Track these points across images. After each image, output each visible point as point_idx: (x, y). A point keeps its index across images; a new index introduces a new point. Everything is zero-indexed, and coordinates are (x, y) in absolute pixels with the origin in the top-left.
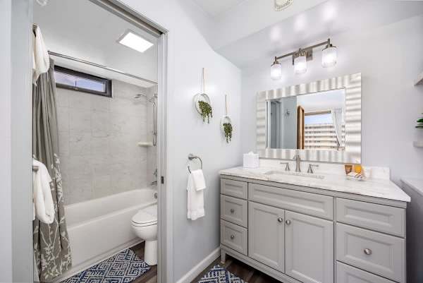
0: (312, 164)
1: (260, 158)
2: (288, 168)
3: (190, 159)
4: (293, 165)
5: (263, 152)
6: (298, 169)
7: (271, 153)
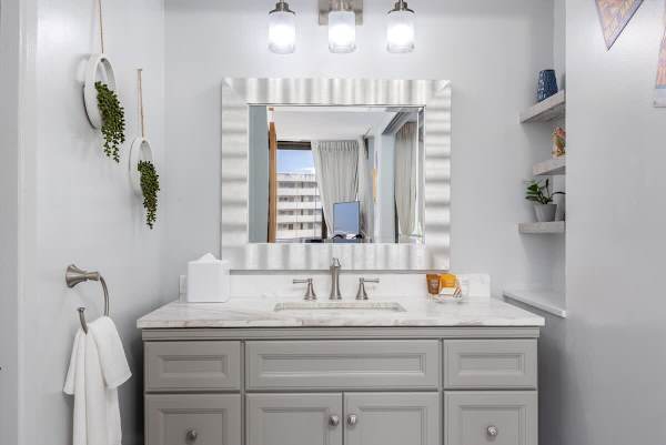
0: (366, 277)
1: (232, 272)
2: (310, 294)
3: (71, 283)
4: (322, 284)
5: (240, 253)
6: (335, 293)
7: (263, 256)
